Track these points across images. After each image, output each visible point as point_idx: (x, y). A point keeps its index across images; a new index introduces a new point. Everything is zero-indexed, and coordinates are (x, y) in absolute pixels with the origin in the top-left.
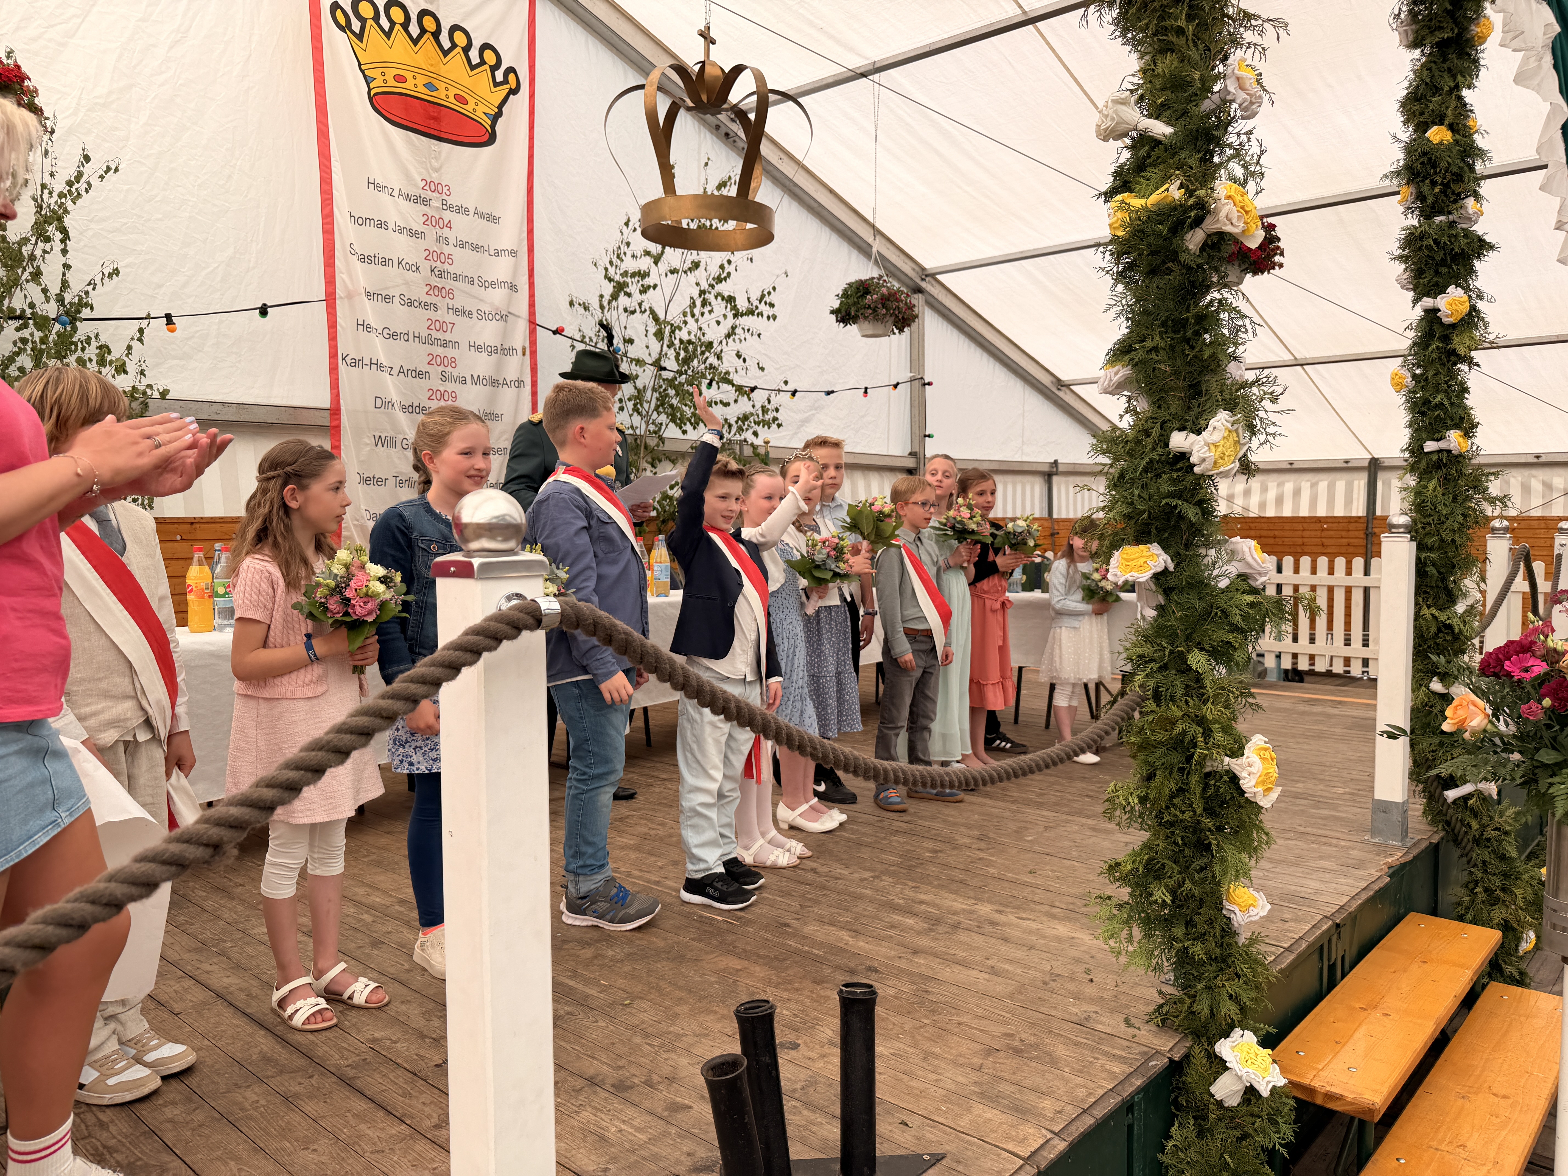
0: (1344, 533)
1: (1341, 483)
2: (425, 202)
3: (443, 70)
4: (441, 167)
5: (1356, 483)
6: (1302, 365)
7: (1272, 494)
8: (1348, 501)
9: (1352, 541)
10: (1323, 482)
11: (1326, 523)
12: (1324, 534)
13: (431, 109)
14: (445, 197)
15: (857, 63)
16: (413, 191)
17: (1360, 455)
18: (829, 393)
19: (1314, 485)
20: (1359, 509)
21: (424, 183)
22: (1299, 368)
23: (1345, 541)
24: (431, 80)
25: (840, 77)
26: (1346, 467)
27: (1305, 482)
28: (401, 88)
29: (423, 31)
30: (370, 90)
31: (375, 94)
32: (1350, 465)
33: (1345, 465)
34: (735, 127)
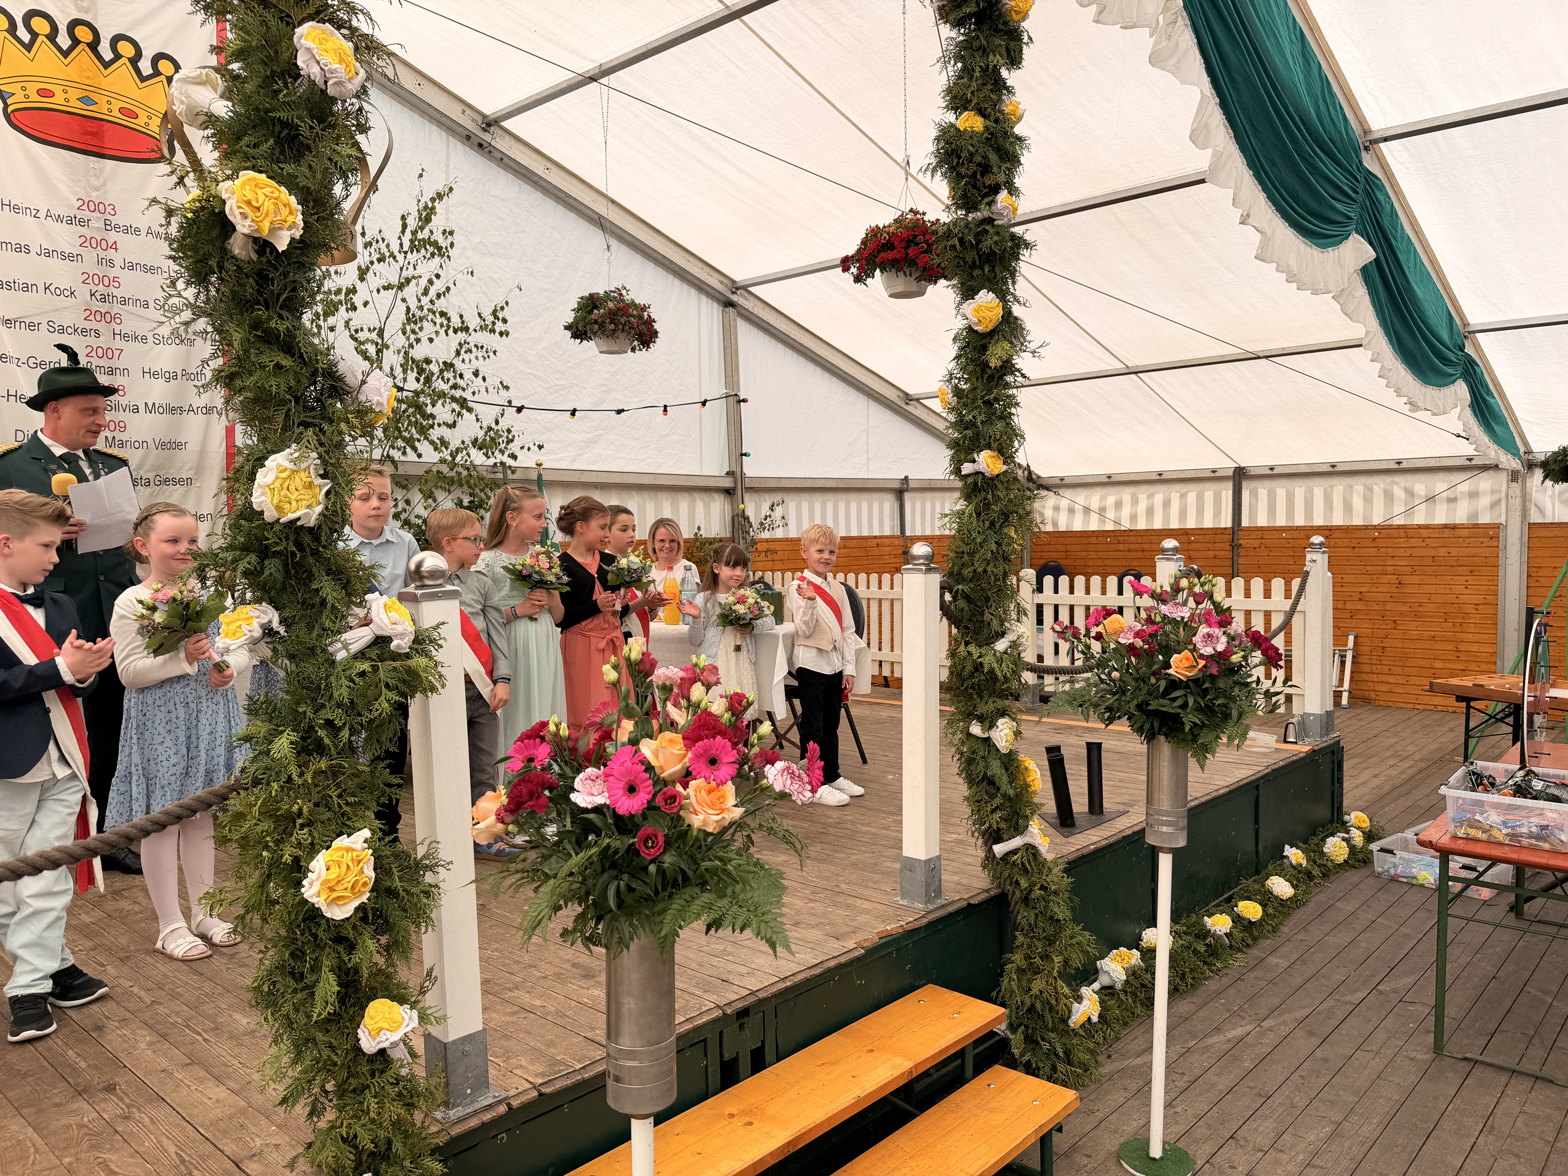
0: (1210, 546)
1: (1209, 492)
2: (82, 222)
3: (104, 83)
4: (104, 184)
5: (1224, 493)
6: (1136, 373)
7: (1142, 506)
8: (1217, 513)
9: (1217, 553)
10: (1192, 492)
11: (1193, 535)
12: (1192, 546)
13: (89, 123)
14: (110, 217)
15: (586, 67)
16: (64, 212)
17: (1226, 465)
18: (619, 412)
19: (1183, 496)
20: (1226, 522)
21: (81, 202)
22: (1133, 376)
23: (1211, 554)
24: (87, 93)
25: (572, 82)
26: (1213, 477)
27: (1174, 493)
28: (47, 102)
29: (76, 42)
30: (6, 106)
31: (13, 111)
32: (1217, 474)
33: (1213, 475)
34: (487, 137)
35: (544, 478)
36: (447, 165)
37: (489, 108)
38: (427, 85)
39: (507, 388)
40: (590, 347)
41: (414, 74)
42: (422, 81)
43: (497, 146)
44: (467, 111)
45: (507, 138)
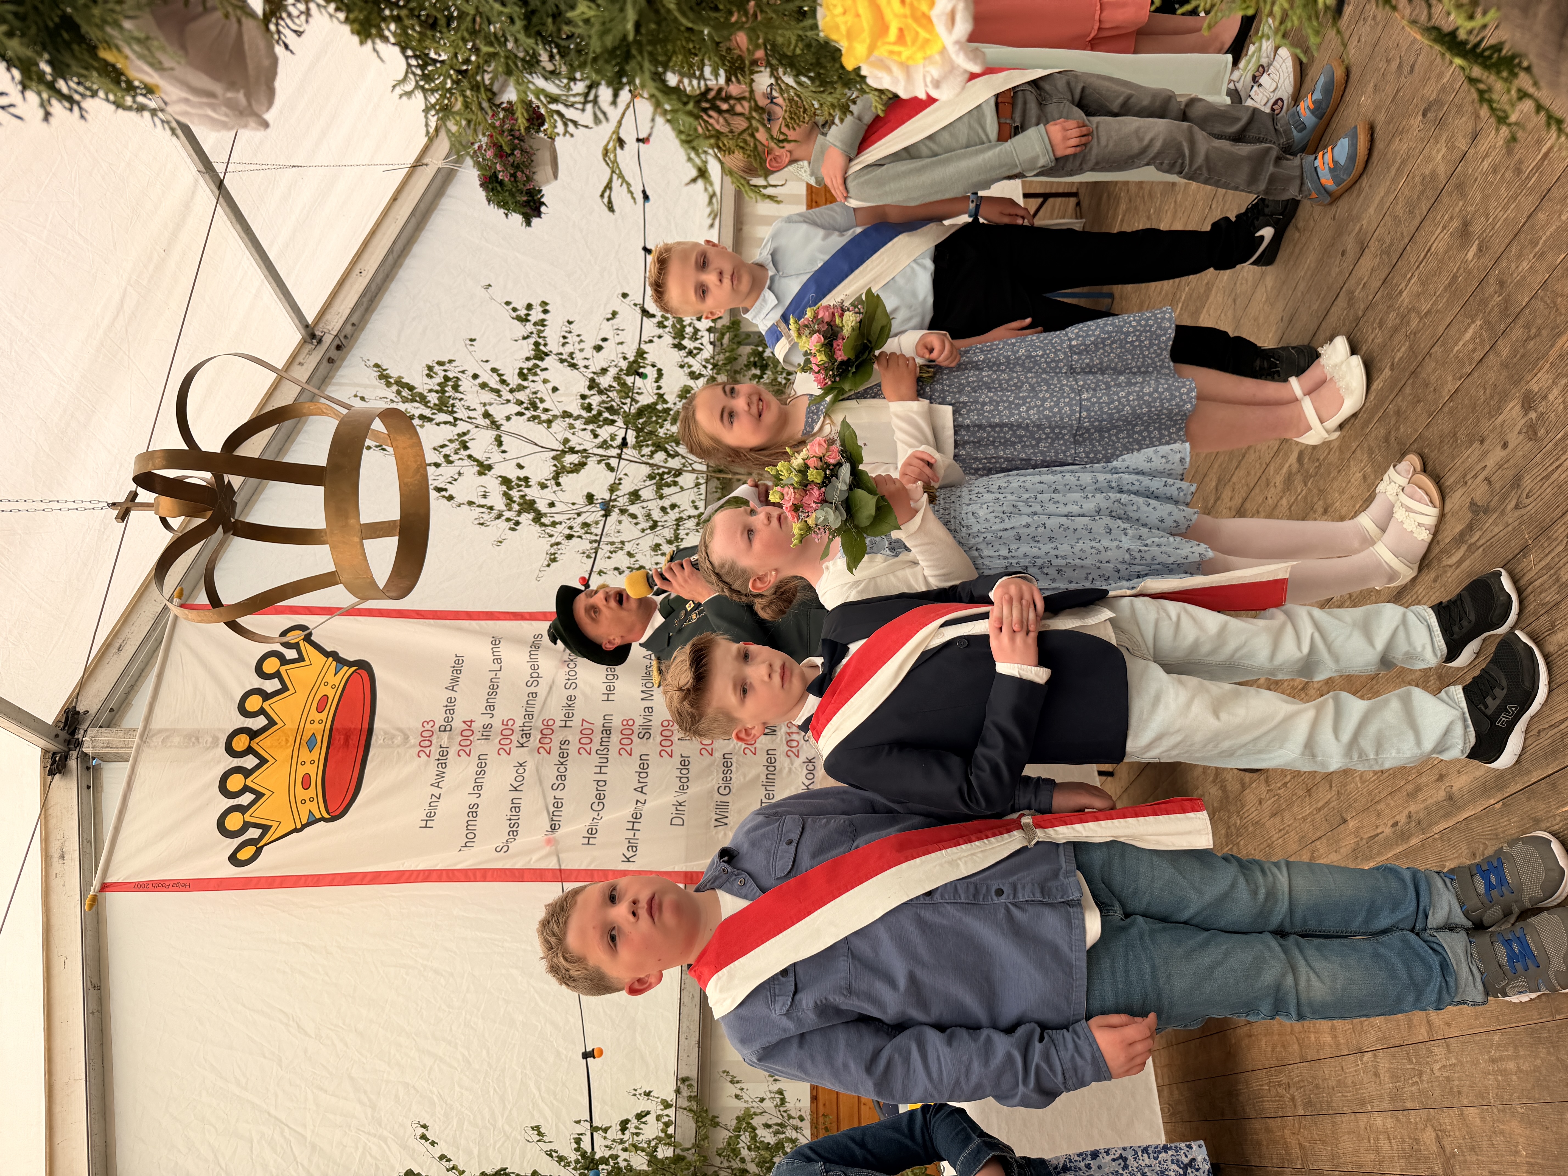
2: (444, 754)
3: (291, 726)
4: (401, 730)
13: (336, 741)
14: (437, 726)
15: (205, 191)
16: (433, 770)
21: (422, 754)
24: (304, 742)
28: (316, 778)
29: (250, 751)
30: (323, 819)
31: (328, 813)
34: (328, 340)
37: (294, 336)
40: (550, 192)
43: (337, 328)
44: (300, 359)
45: (328, 316)
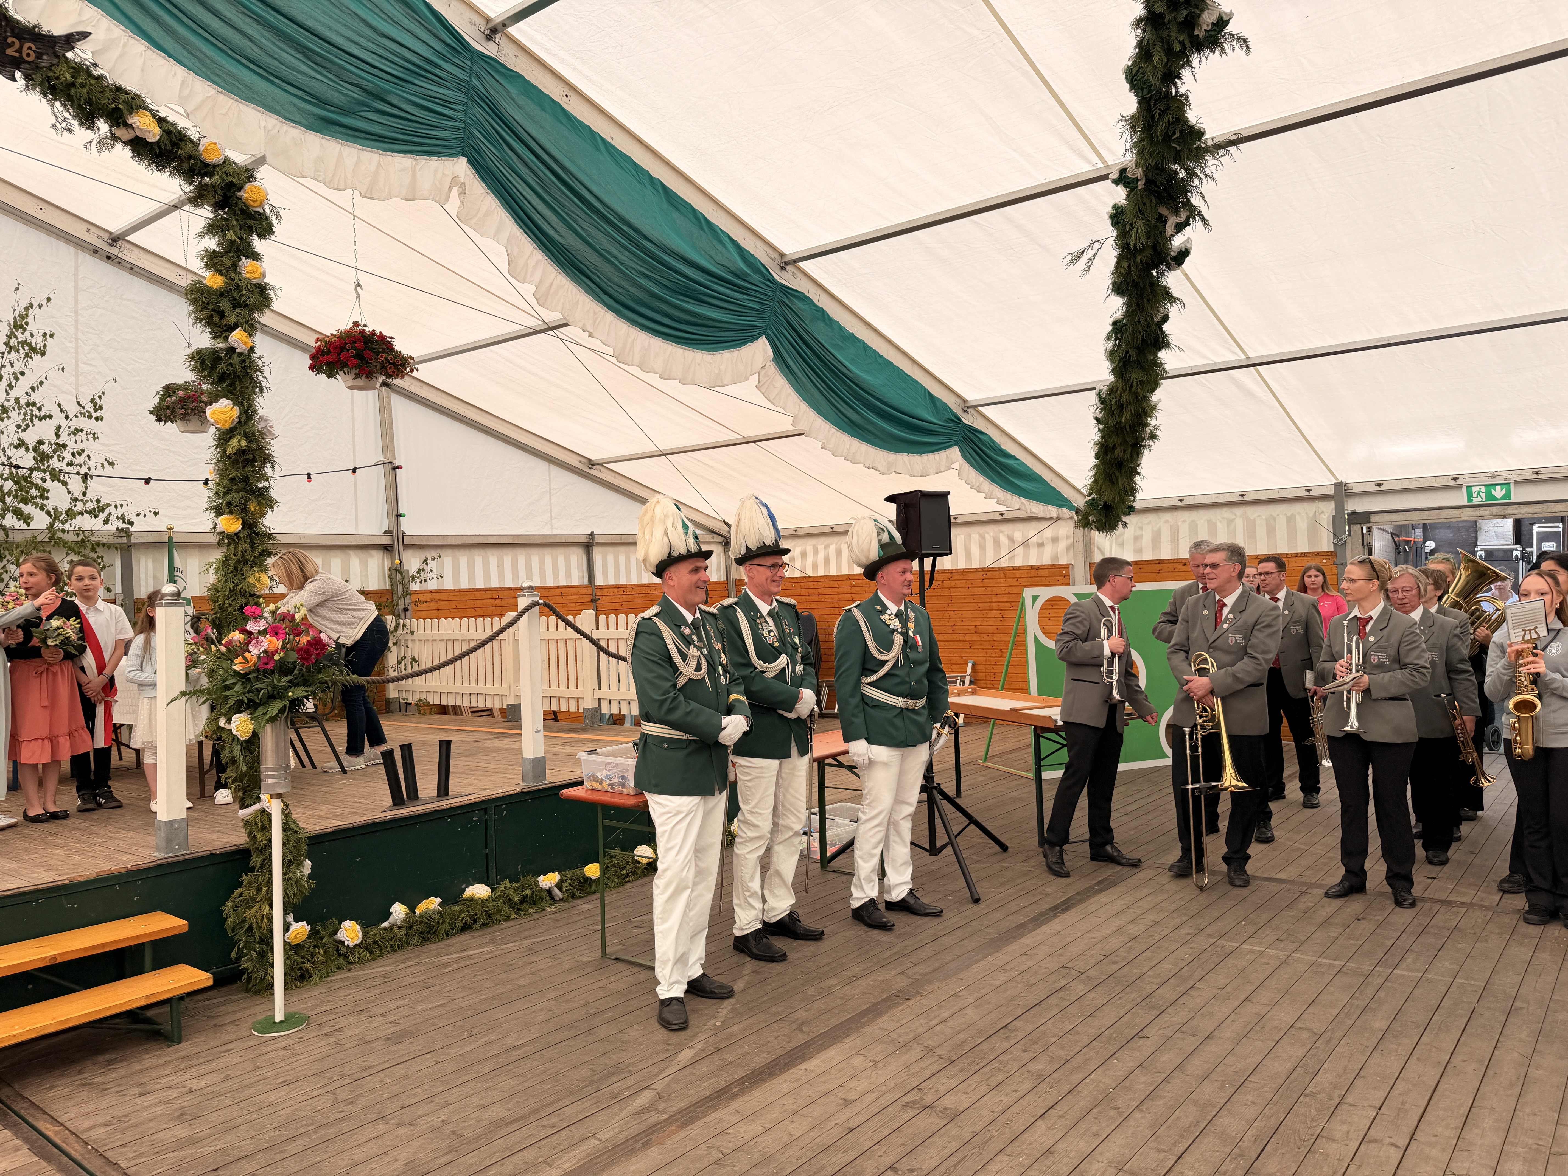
34: (114, 251)
35: (175, 540)
36: (76, 275)
37: (115, 226)
38: (49, 210)
39: (111, 464)
40: (172, 428)
41: (36, 201)
42: (44, 206)
43: (124, 258)
44: (93, 229)
45: (136, 250)
